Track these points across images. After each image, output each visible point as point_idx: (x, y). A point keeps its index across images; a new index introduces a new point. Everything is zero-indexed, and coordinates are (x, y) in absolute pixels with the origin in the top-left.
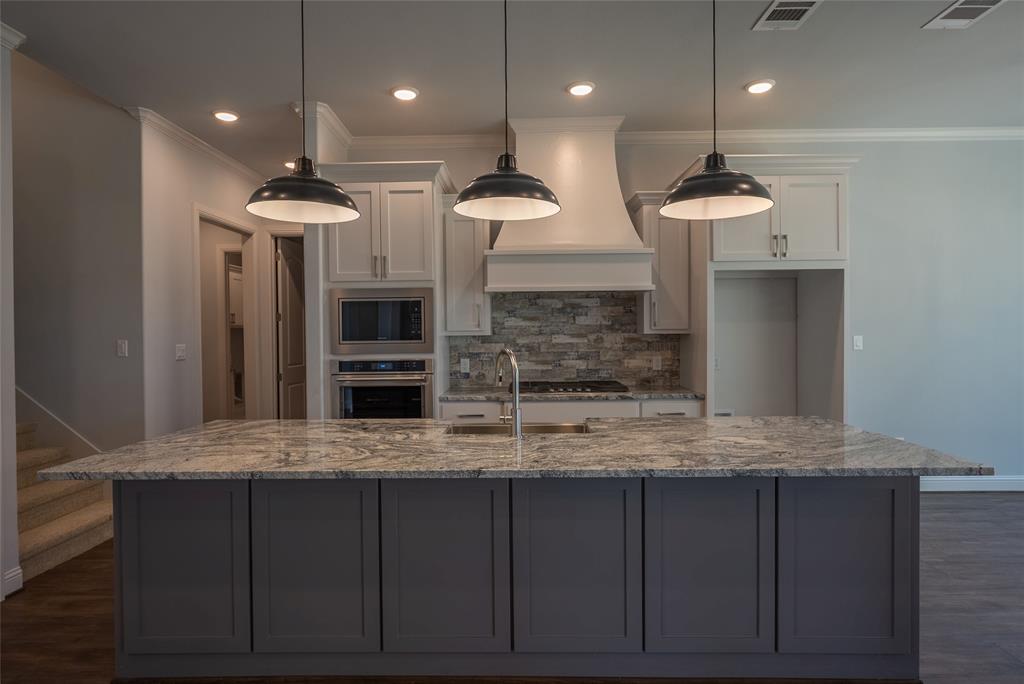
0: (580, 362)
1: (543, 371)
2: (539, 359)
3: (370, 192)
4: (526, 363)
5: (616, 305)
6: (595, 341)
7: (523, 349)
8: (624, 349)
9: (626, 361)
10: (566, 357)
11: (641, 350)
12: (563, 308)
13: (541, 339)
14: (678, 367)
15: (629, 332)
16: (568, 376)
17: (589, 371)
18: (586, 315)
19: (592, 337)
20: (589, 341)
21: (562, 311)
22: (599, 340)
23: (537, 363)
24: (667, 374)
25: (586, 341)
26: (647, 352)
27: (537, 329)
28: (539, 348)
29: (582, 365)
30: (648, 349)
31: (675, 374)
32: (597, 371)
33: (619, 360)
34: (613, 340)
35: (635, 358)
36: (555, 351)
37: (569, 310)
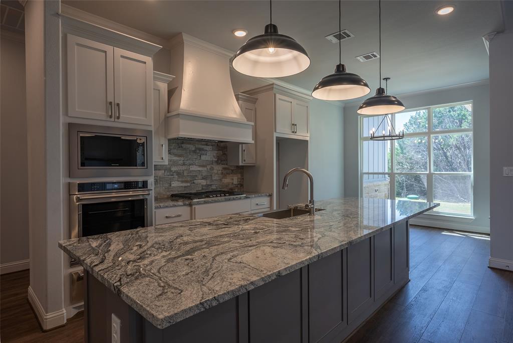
0: (203, 181)
1: (185, 187)
2: (183, 180)
3: (106, 52)
4: (176, 182)
5: (219, 150)
6: (210, 169)
7: (175, 174)
8: (222, 173)
9: (223, 180)
10: (197, 178)
11: (229, 174)
12: (195, 150)
13: (184, 168)
14: (243, 182)
15: (224, 164)
16: (197, 189)
17: (208, 186)
18: (206, 155)
19: (209, 167)
20: (207, 169)
21: (194, 152)
22: (212, 169)
23: (182, 182)
24: (239, 186)
25: (206, 169)
26: (231, 175)
27: (182, 162)
28: (183, 173)
29: (204, 182)
30: (232, 174)
31: (242, 185)
32: (211, 185)
33: (220, 180)
34: (218, 168)
35: (226, 178)
36: (192, 174)
37: (198, 151)
